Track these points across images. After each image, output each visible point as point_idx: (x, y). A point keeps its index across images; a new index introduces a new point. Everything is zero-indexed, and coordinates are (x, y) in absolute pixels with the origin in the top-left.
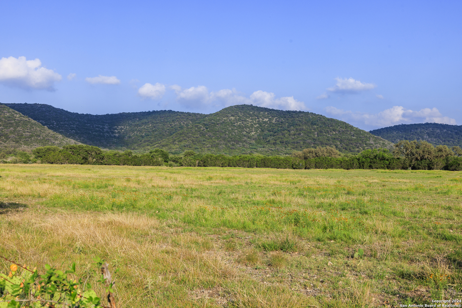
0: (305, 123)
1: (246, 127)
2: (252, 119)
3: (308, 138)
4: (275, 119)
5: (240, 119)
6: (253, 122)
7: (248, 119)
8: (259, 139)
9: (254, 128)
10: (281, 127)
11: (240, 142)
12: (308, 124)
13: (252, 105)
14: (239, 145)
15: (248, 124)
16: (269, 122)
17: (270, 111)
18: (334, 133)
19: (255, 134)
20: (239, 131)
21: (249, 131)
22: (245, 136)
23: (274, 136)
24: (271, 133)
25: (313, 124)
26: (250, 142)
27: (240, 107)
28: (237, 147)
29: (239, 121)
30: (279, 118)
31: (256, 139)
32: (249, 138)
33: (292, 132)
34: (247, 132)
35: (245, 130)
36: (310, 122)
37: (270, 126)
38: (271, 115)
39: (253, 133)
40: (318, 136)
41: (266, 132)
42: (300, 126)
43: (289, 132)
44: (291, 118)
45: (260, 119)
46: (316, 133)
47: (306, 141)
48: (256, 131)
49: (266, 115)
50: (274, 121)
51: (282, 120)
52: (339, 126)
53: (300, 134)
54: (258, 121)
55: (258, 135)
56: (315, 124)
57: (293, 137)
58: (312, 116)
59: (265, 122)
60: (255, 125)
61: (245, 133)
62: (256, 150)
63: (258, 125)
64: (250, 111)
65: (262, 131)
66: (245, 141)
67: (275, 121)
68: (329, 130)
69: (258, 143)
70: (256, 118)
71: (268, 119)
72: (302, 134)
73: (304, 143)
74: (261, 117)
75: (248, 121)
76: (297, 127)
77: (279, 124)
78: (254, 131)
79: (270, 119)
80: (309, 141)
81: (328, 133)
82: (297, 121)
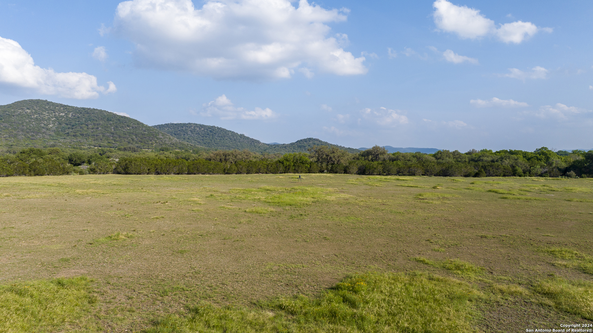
0: (101, 119)
1: (43, 119)
2: (48, 113)
3: (106, 132)
4: (71, 114)
5: (37, 112)
6: (50, 115)
7: (44, 113)
8: (57, 131)
9: (51, 121)
10: (79, 121)
11: (40, 133)
12: (104, 120)
13: (47, 100)
14: (39, 136)
15: (45, 117)
16: (65, 116)
17: (66, 106)
18: (128, 128)
19: (53, 126)
20: (37, 123)
21: (46, 123)
22: (43, 128)
23: (72, 129)
24: (69, 126)
25: (108, 120)
26: (49, 134)
27: (35, 101)
28: (38, 138)
29: (35, 114)
30: (75, 113)
31: (55, 131)
32: (47, 129)
33: (90, 126)
34: (45, 125)
35: (42, 123)
36: (106, 119)
37: (67, 120)
38: (67, 111)
39: (50, 126)
40: (115, 130)
41: (64, 125)
42: (97, 121)
43: (87, 126)
44: (87, 114)
45: (56, 113)
46: (113, 127)
47: (105, 134)
48: (54, 124)
49: (62, 110)
50: (70, 116)
51: (78, 115)
52: (131, 122)
53: (98, 128)
54: (54, 115)
55: (56, 128)
56: (111, 120)
57: (92, 131)
58: (106, 113)
59: (62, 116)
60: (52, 118)
61: (43, 125)
62: (59, 141)
63: (55, 119)
64: (45, 106)
65: (60, 124)
66: (44, 133)
67: (72, 116)
68: (123, 126)
69: (58, 135)
70: (52, 113)
71: (64, 114)
72: (100, 128)
73: (103, 135)
74: (57, 111)
75: (45, 114)
76: (95, 122)
77: (76, 119)
78: (52, 124)
79: (66, 114)
80: (108, 134)
81: (123, 128)
82: (93, 116)
